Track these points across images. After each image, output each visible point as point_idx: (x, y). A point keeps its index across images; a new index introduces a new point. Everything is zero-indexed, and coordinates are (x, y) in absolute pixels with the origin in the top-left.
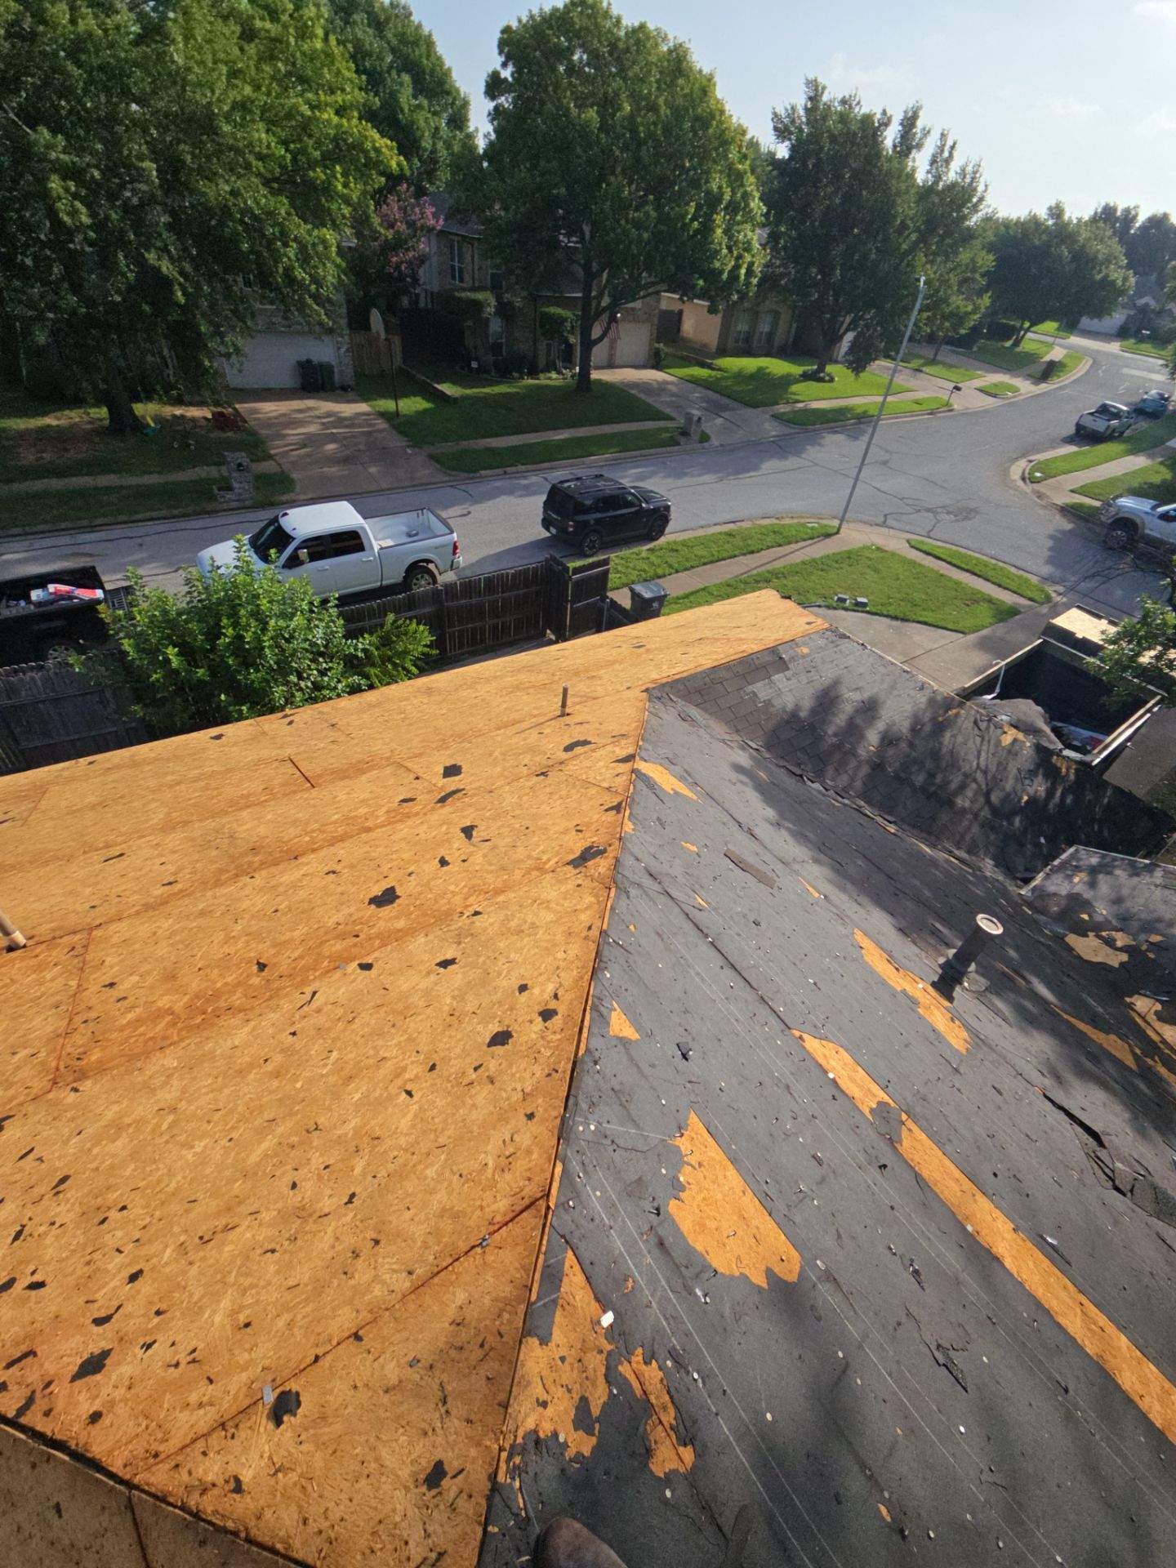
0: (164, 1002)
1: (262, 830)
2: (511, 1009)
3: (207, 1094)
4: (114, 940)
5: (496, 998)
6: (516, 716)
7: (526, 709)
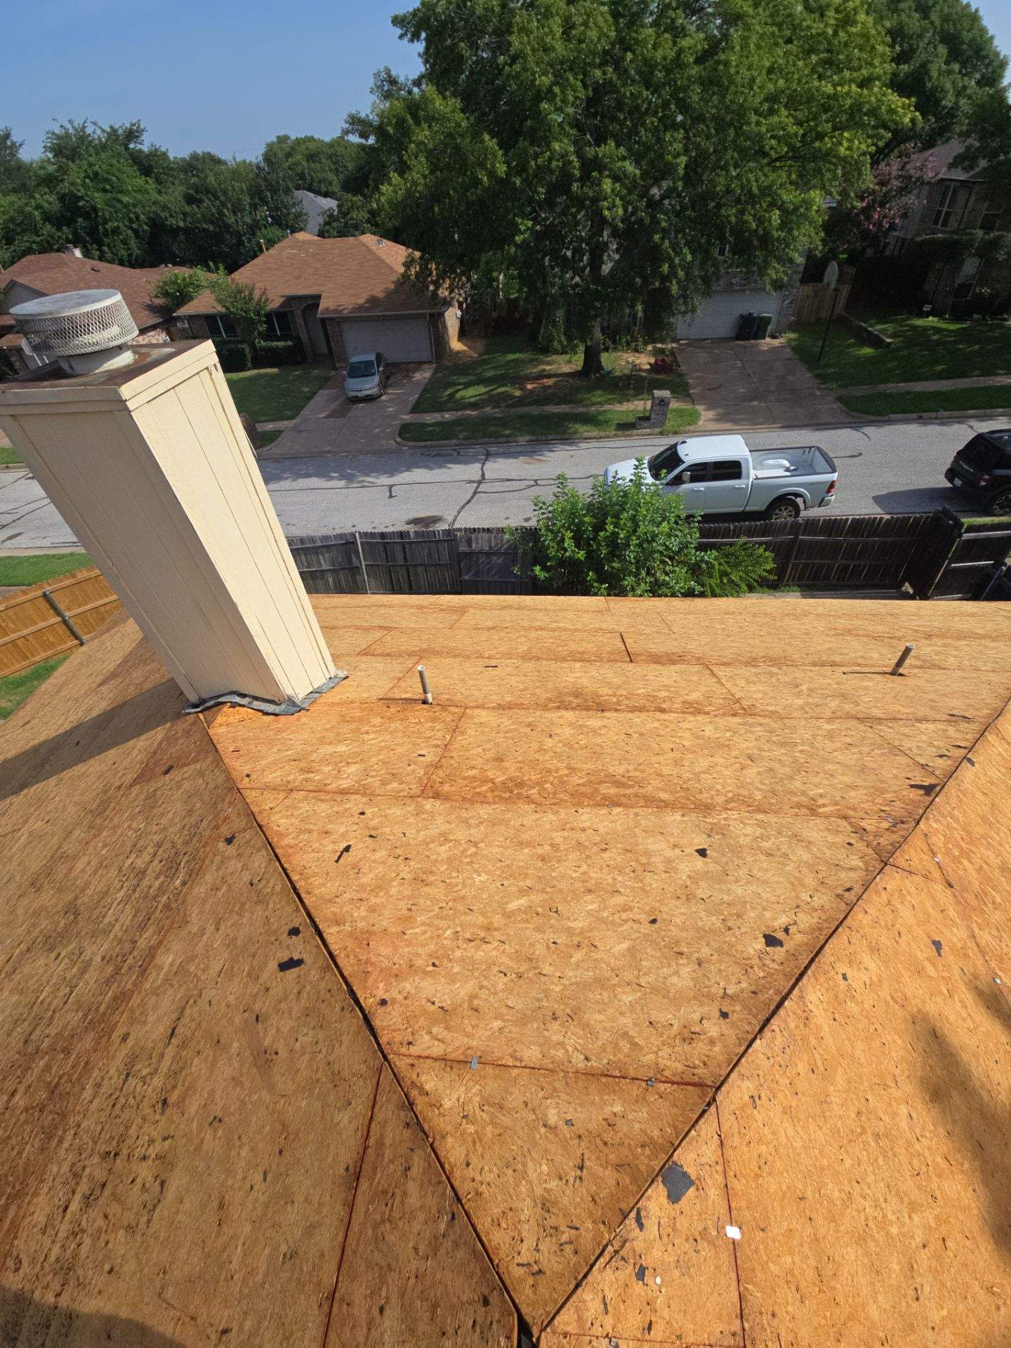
6: (838, 658)
7: (852, 655)
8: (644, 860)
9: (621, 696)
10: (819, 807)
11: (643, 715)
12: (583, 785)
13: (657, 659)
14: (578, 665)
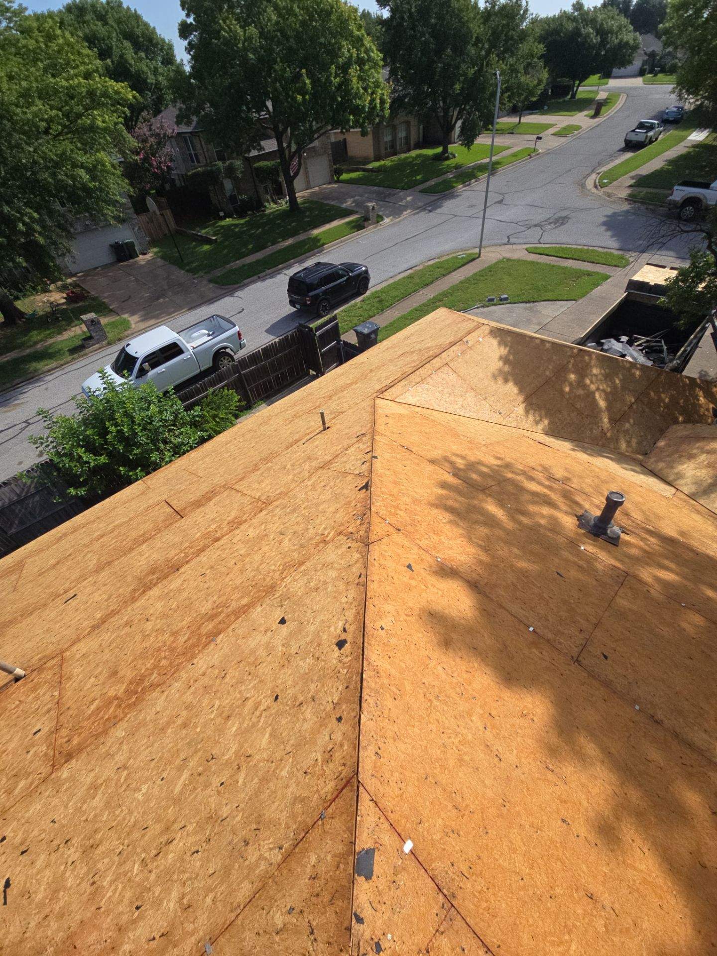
0: (111, 693)
1: (155, 556)
2: (319, 645)
3: (145, 750)
4: (78, 656)
5: (308, 640)
6: (297, 437)
7: (302, 430)
8: (252, 659)
9: (186, 548)
10: (327, 536)
11: (207, 553)
12: (189, 639)
13: (198, 504)
14: (144, 546)
